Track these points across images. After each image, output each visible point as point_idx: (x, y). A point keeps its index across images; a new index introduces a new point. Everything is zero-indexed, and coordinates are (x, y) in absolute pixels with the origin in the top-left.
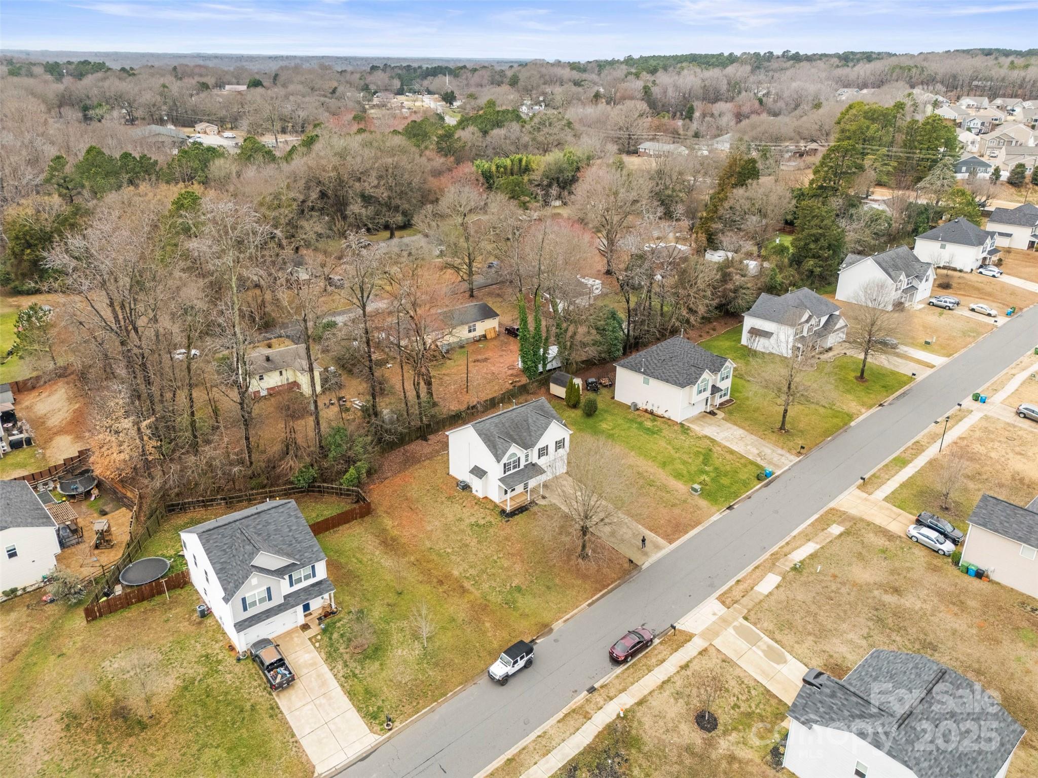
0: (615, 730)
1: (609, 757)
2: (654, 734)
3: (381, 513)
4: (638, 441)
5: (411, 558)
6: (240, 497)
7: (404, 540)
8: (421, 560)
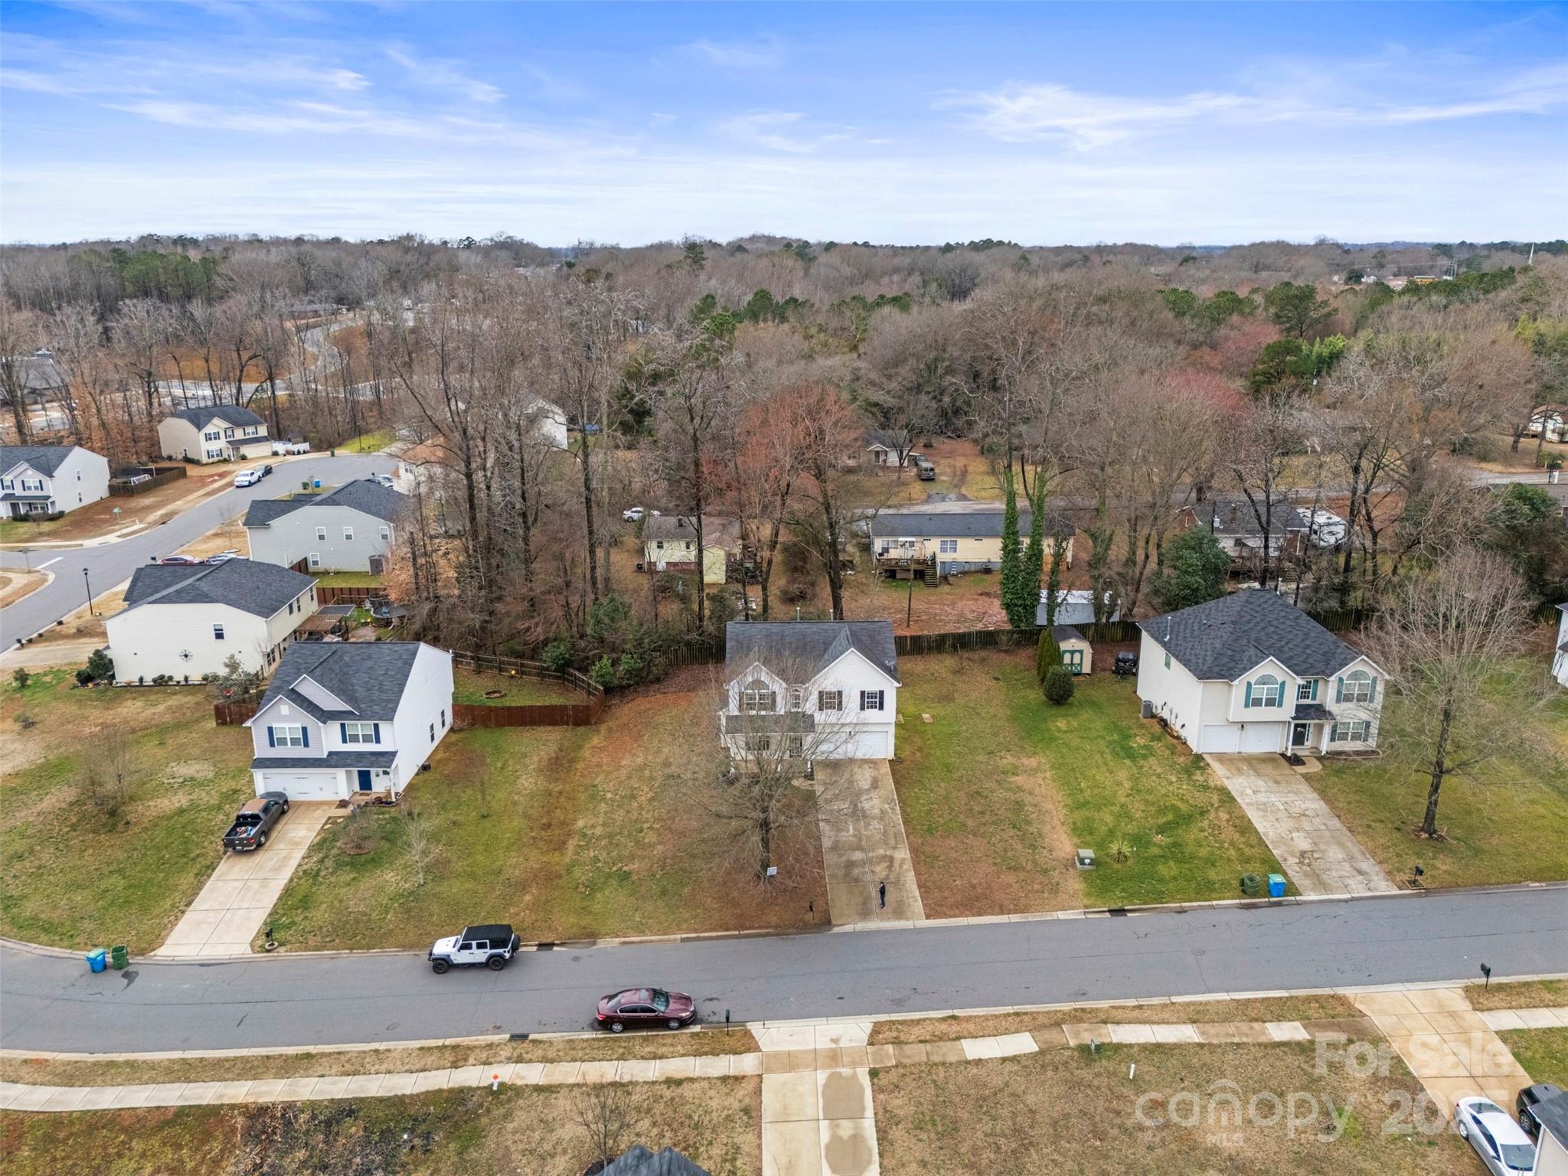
0: (463, 1102)
1: (412, 1131)
2: (509, 1143)
3: (603, 728)
4: (1085, 759)
5: (556, 787)
6: (490, 661)
7: (580, 765)
8: (565, 794)
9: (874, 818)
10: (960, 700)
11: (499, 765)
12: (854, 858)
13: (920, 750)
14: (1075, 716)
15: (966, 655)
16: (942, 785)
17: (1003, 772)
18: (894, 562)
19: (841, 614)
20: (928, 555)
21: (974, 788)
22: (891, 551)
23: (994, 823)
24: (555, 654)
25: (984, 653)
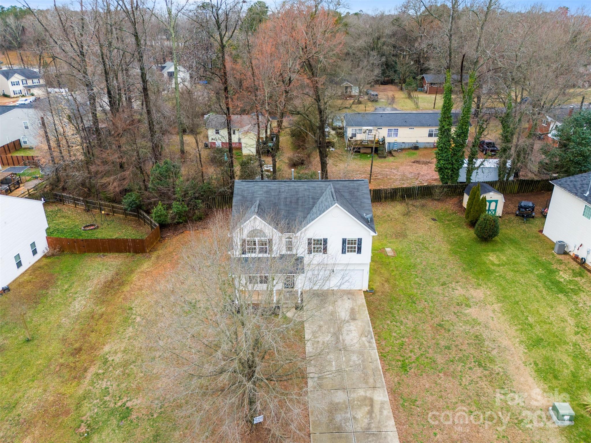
3: (154, 255)
4: (523, 293)
5: (101, 309)
6: (94, 204)
7: (127, 288)
8: (105, 317)
9: (353, 352)
10: (411, 236)
11: (66, 287)
12: (337, 400)
13: (387, 281)
14: (502, 251)
15: (411, 203)
16: (410, 317)
17: (458, 304)
18: (359, 142)
19: (327, 174)
20: (381, 138)
21: (437, 320)
22: (358, 135)
23: (460, 360)
24: (129, 200)
25: (423, 201)
